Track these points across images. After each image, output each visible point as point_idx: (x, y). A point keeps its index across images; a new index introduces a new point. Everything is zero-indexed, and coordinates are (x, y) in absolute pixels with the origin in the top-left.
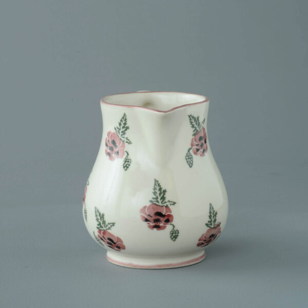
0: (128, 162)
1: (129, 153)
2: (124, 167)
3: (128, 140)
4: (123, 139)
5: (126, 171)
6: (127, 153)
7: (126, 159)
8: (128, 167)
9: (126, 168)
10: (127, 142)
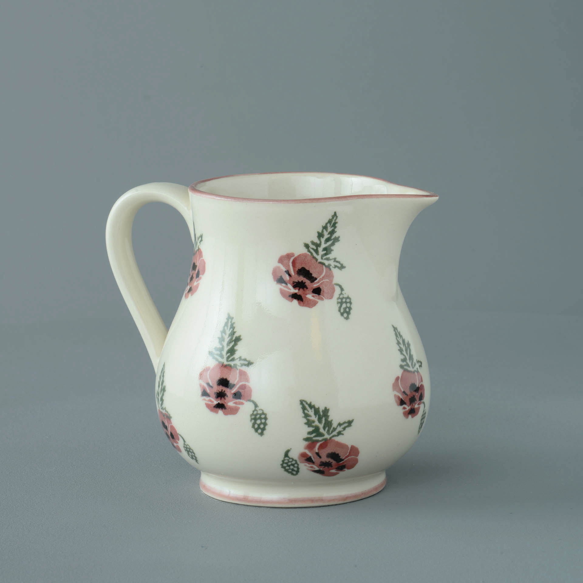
0: (346, 302)
1: (343, 287)
2: (342, 314)
3: (337, 262)
4: (327, 263)
5: (349, 321)
6: (340, 286)
7: (342, 299)
8: (348, 313)
9: (345, 315)
10: (336, 267)
